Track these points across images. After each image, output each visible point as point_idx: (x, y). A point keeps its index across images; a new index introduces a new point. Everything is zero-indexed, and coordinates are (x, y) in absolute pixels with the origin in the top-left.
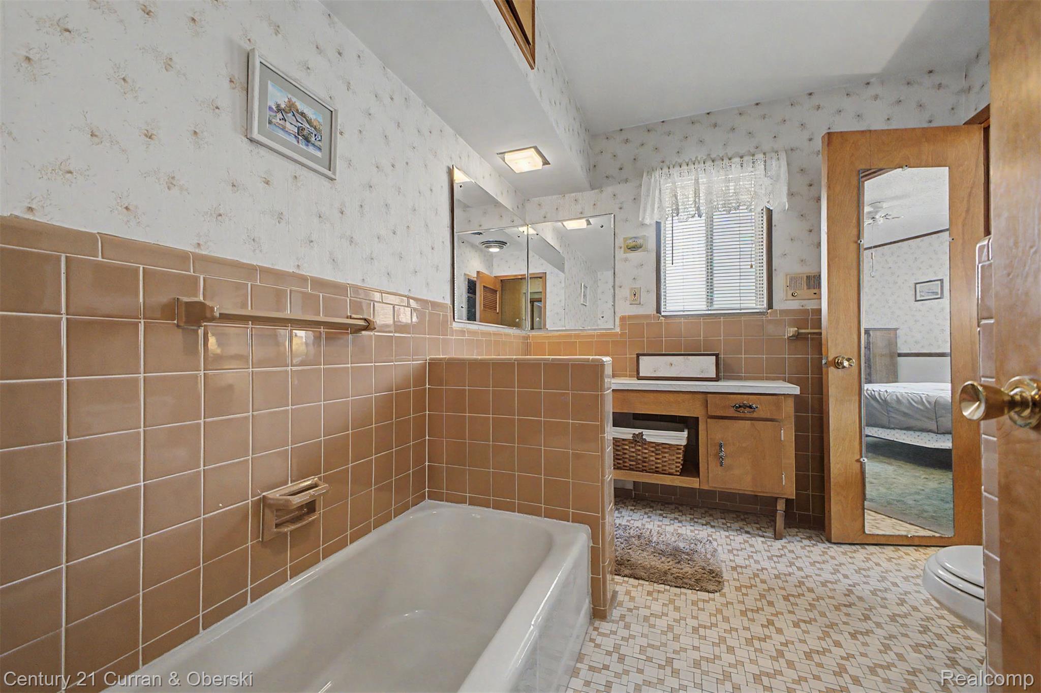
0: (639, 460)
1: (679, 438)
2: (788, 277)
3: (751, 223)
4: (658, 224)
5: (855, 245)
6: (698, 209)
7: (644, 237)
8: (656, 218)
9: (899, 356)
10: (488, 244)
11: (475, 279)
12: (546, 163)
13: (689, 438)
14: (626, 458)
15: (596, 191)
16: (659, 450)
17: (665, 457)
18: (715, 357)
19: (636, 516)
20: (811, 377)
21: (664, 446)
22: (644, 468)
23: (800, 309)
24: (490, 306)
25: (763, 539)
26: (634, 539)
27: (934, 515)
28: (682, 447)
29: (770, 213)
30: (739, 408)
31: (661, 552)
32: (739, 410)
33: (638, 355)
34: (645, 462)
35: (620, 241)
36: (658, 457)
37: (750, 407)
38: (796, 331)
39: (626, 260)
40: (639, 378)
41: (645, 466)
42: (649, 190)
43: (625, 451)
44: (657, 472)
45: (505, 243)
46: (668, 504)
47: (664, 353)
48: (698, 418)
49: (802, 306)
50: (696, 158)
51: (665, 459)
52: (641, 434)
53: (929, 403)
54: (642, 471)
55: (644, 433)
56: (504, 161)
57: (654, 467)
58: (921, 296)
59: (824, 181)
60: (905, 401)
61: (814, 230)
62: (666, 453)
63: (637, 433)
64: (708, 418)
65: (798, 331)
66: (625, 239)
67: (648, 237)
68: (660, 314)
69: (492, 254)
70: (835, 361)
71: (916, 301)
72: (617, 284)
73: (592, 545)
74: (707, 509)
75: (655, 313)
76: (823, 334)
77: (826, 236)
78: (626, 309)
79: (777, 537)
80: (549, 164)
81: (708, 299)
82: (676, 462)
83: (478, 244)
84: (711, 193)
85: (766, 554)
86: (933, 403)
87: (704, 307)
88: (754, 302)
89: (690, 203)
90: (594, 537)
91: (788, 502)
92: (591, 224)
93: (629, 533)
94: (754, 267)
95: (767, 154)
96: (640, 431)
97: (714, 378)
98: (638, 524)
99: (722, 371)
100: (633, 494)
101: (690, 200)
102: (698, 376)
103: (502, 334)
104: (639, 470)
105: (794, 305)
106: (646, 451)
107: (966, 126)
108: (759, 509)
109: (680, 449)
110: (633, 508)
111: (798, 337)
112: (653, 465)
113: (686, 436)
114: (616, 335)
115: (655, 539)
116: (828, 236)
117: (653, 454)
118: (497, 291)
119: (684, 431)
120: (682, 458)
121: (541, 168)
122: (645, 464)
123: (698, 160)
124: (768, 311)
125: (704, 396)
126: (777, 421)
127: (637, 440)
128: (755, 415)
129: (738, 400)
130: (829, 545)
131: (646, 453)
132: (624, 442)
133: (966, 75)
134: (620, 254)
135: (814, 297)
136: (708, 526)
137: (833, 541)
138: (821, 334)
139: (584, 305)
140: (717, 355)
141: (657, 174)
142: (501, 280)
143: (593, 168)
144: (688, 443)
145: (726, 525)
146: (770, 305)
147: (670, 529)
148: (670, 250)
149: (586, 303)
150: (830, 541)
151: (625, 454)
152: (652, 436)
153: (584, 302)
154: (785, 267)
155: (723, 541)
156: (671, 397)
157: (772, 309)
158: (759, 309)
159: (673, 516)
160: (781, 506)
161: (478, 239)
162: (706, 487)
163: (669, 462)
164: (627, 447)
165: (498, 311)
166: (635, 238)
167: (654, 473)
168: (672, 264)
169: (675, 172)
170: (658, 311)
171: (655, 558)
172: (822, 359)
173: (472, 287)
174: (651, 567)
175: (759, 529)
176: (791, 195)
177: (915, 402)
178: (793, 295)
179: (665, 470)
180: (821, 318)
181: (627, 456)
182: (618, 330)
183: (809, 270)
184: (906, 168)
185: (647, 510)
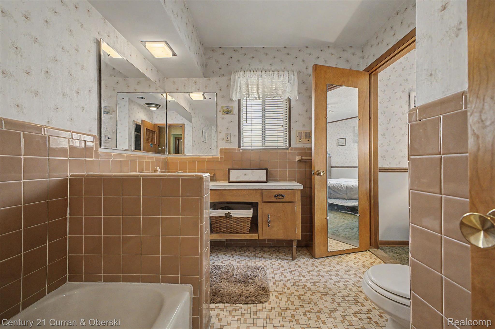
0: (228, 227)
1: (248, 214)
2: (298, 132)
3: (282, 105)
4: (239, 101)
5: (325, 119)
6: (258, 95)
7: (232, 107)
8: (238, 97)
9: (332, 168)
10: (149, 105)
11: (141, 124)
12: (174, 55)
13: (253, 213)
14: (221, 227)
15: (207, 79)
16: (238, 221)
17: (242, 224)
18: (266, 170)
19: (226, 258)
20: (307, 179)
21: (241, 218)
22: (231, 231)
23: (302, 148)
24: (150, 140)
25: (287, 261)
26: (224, 274)
27: (349, 236)
28: (250, 218)
29: (290, 100)
30: (277, 196)
31: (238, 280)
32: (276, 197)
33: (229, 170)
34: (231, 228)
35: (219, 108)
36: (238, 224)
37: (282, 196)
38: (301, 158)
39: (223, 118)
40: (229, 182)
41: (231, 230)
42: (234, 81)
43: (221, 223)
44: (237, 233)
45: (160, 106)
46: (243, 247)
47: (242, 168)
48: (258, 202)
49: (303, 146)
50: (258, 68)
51: (241, 226)
52: (230, 213)
53: (344, 187)
54: (230, 233)
55: (231, 212)
56: (145, 47)
57: (236, 230)
58: (339, 144)
59: (313, 87)
60: (336, 187)
61: (308, 111)
62: (242, 222)
63: (227, 212)
64: (263, 202)
65: (302, 158)
66: (222, 107)
67: (234, 107)
68: (240, 148)
69: (152, 111)
70: (317, 172)
71: (337, 146)
72: (219, 131)
73: (194, 297)
74: (262, 248)
75: (238, 147)
76: (312, 160)
77: (314, 113)
78: (223, 145)
79: (293, 259)
80: (177, 56)
81: (263, 141)
82: (247, 227)
83: (143, 105)
84: (264, 88)
85: (289, 270)
86: (346, 187)
87: (261, 145)
88: (283, 144)
89: (255, 92)
90: (195, 291)
91: (298, 241)
92: (206, 98)
93: (222, 271)
94: (283, 126)
95: (289, 72)
96: (229, 211)
97: (265, 181)
98: (226, 263)
99: (269, 178)
100: (226, 244)
101: (254, 90)
102: (258, 180)
103: (145, 157)
104: (228, 232)
105: (300, 146)
106: (232, 222)
107: (363, 72)
108: (285, 244)
109: (249, 220)
110: (225, 252)
111: (301, 161)
112: (235, 229)
113: (252, 212)
114: (218, 158)
115: (235, 272)
116: (315, 113)
117: (236, 223)
118: (155, 132)
119: (251, 210)
120: (250, 224)
121: (171, 57)
122: (231, 229)
123: (258, 70)
124: (289, 148)
125: (260, 191)
126: (294, 202)
127: (228, 216)
128: (284, 200)
129: (277, 193)
130: (314, 259)
131: (231, 223)
132: (220, 218)
133: (363, 51)
134: (220, 115)
135: (308, 142)
136: (262, 258)
137: (316, 258)
138: (311, 159)
139: (204, 142)
140: (267, 170)
141: (239, 74)
142: (158, 126)
143: (205, 66)
144: (253, 216)
145: (271, 256)
146: (290, 146)
147: (243, 263)
148: (245, 115)
149: (205, 141)
150: (315, 258)
151: (221, 224)
152: (235, 213)
153: (204, 140)
154: (296, 128)
155: (269, 266)
156: (244, 192)
157: (291, 147)
158: (285, 147)
159: (245, 254)
160: (295, 244)
161: (142, 102)
162: (262, 238)
163: (244, 227)
164: (222, 221)
165: (156, 143)
166: (228, 107)
167: (236, 233)
168: (246, 122)
169: (248, 74)
170: (239, 146)
171: (235, 286)
172: (311, 171)
173: (138, 128)
174: (233, 293)
175: (285, 255)
176: (299, 93)
177: (340, 187)
178: (299, 141)
179: (241, 231)
180: (312, 152)
181: (222, 226)
182: (219, 156)
183: (306, 129)
184: (344, 86)
185: (232, 253)
